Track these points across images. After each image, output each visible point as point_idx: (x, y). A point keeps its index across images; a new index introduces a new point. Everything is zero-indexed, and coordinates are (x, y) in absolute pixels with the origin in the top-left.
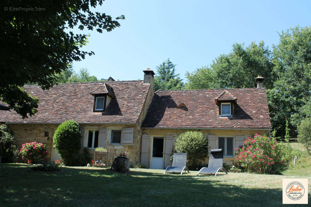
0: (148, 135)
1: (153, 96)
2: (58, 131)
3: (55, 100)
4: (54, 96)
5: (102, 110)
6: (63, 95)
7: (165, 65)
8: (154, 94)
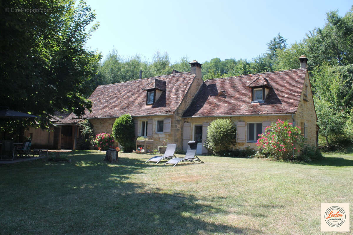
0: (189, 124)
1: (201, 85)
2: (115, 124)
3: (123, 96)
4: (123, 93)
5: (152, 103)
6: (130, 91)
7: (276, 40)
8: (202, 83)
